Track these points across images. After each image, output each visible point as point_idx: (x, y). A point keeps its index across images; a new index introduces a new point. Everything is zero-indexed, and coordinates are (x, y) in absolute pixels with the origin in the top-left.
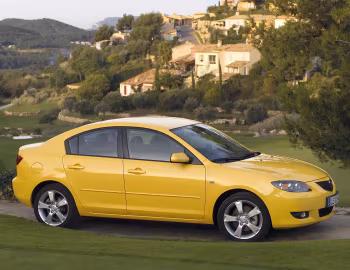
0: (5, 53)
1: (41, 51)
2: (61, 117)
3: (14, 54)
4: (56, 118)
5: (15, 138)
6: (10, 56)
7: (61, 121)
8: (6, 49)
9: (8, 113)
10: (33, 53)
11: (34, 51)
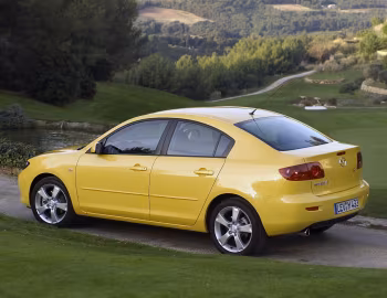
0: (323, 13)
1: (363, 11)
2: (364, 87)
3: (334, 14)
4: (358, 88)
5: (307, 108)
6: (328, 16)
7: (363, 92)
8: (325, 9)
9: (308, 80)
10: (354, 14)
11: (357, 11)
